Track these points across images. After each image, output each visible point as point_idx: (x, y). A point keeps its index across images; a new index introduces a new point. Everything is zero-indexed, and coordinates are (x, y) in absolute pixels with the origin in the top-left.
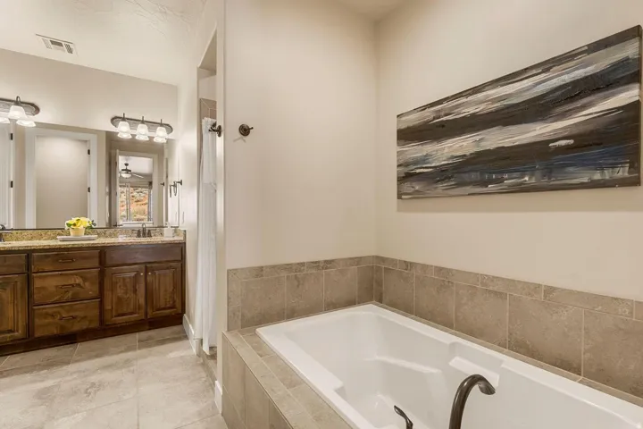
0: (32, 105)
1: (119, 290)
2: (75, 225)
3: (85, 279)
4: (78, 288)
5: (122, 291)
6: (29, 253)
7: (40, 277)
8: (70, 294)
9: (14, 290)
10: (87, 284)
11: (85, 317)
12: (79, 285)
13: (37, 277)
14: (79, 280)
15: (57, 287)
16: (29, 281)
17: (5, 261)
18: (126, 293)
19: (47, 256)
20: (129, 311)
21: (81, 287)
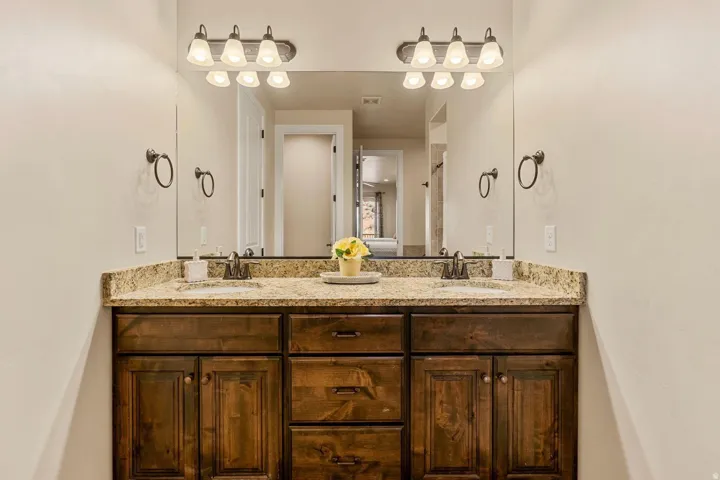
0: (287, 42)
1: (438, 410)
2: (348, 252)
3: (376, 379)
4: (364, 398)
5: (446, 415)
6: (283, 313)
7: (301, 366)
8: (350, 408)
9: (262, 387)
10: (380, 388)
11: (376, 464)
12: (364, 390)
13: (297, 364)
14: (365, 381)
15: (328, 390)
16: (284, 372)
17: (248, 328)
18: (453, 419)
19: (313, 323)
20: (460, 464)
21: (369, 395)
